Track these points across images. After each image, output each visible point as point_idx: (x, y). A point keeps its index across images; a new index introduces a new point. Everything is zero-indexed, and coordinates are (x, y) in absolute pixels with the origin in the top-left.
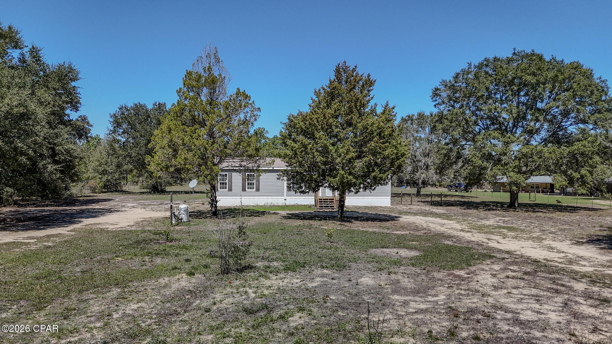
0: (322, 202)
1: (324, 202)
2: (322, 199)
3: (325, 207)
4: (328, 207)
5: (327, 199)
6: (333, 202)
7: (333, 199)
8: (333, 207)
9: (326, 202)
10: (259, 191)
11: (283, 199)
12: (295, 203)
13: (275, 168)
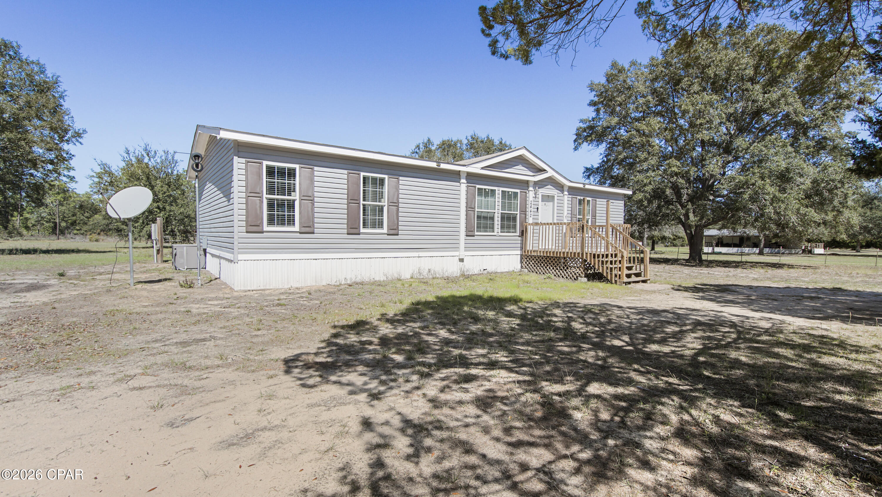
10: (398, 235)
11: (457, 258)
12: (482, 270)
13: (442, 166)
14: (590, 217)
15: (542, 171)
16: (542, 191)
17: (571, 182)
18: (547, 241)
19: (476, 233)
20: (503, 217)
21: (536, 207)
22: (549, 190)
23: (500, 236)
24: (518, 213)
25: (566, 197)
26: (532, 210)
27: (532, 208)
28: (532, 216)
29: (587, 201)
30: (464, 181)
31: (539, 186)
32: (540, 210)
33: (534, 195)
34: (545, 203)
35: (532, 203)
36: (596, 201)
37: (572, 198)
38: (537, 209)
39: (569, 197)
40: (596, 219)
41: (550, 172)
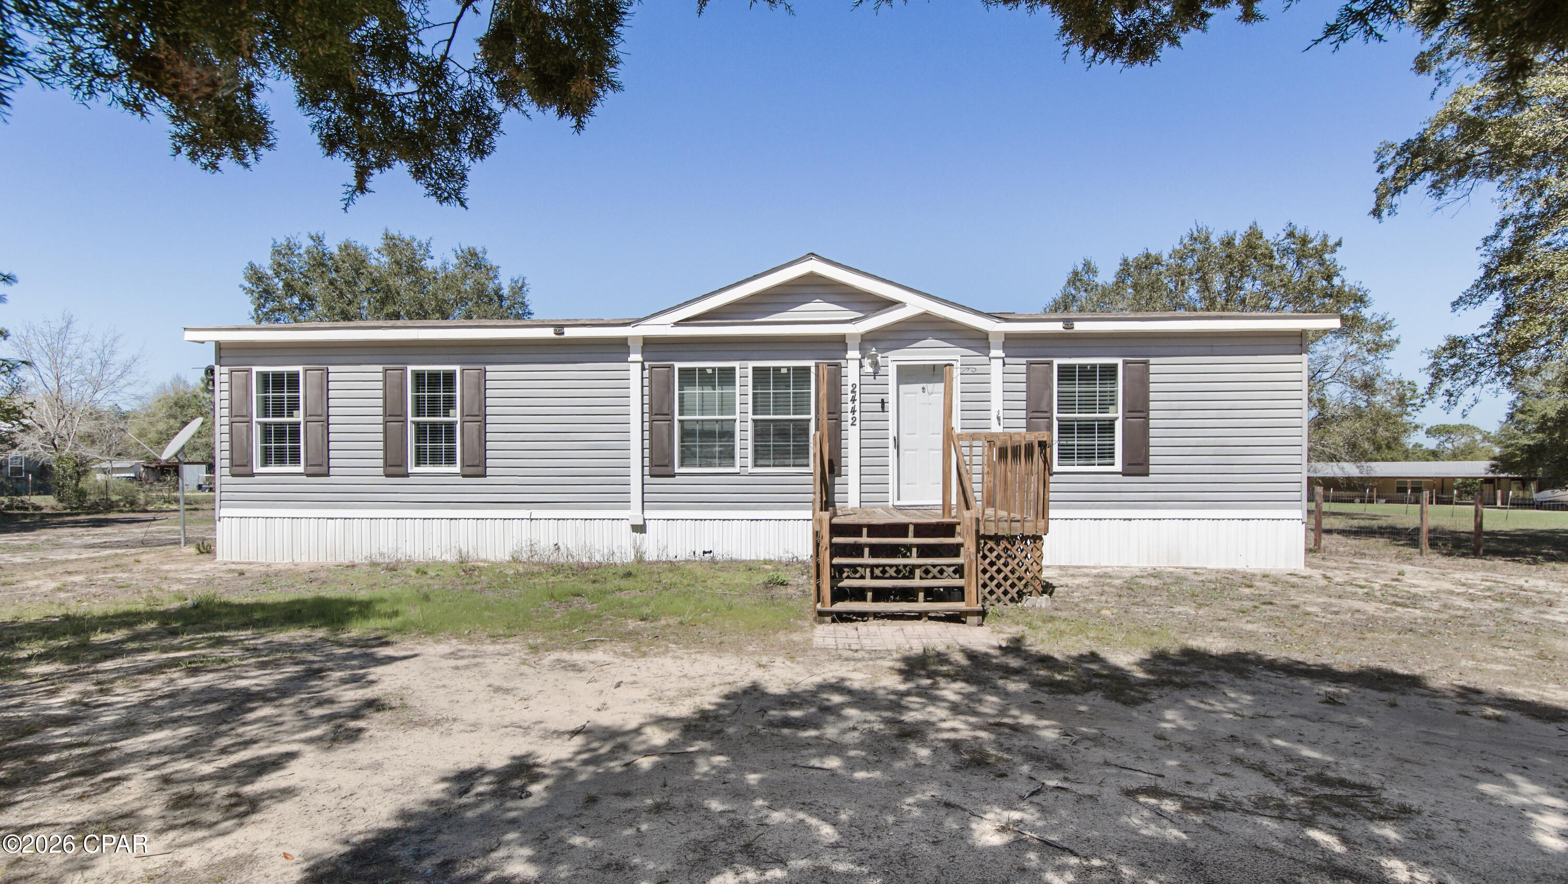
0: (857, 550)
1: (876, 551)
2: (855, 530)
3: (881, 595)
4: (908, 595)
5: (900, 529)
6: (955, 550)
7: (949, 529)
8: (957, 593)
9: (893, 551)
10: (485, 476)
11: (626, 526)
12: (699, 552)
13: (569, 333)
14: (1117, 413)
15: (889, 304)
16: (893, 360)
17: (1007, 320)
19: (677, 470)
20: (761, 431)
21: (878, 398)
22: (927, 353)
23: (751, 474)
24: (812, 417)
25: (997, 365)
26: (857, 408)
27: (857, 403)
28: (857, 422)
29: (1104, 368)
30: (636, 357)
31: (882, 345)
32: (891, 406)
33: (869, 369)
34: (921, 385)
35: (857, 390)
36: (1146, 363)
37: (1029, 364)
38: (883, 402)
39: (1019, 365)
40: (1147, 418)
41: (914, 305)
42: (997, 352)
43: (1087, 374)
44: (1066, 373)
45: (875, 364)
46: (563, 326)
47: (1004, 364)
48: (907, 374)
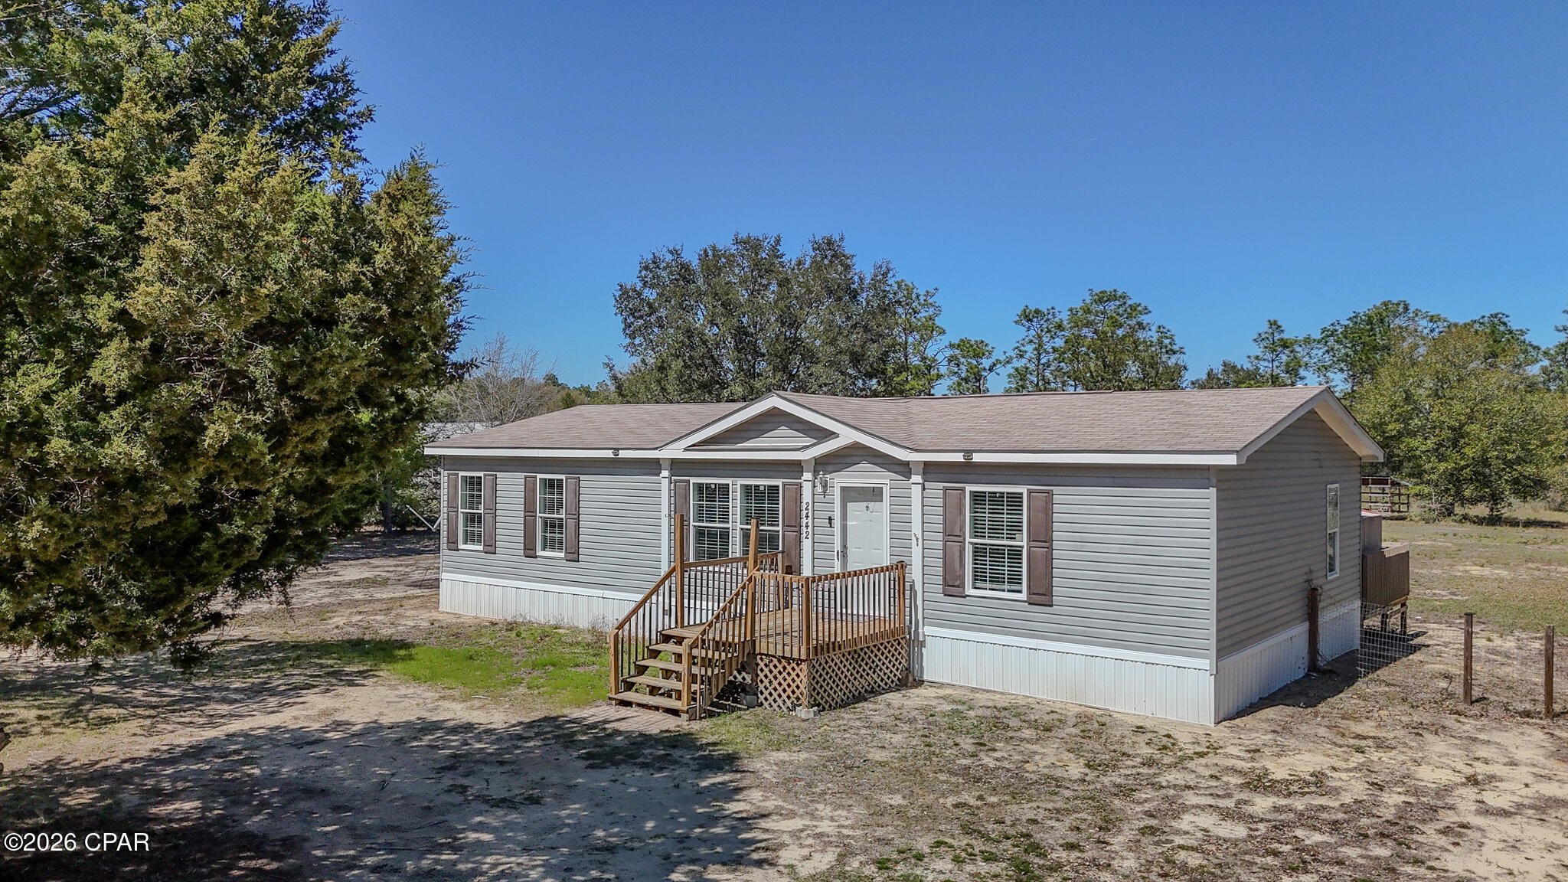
13: (623, 454)
14: (1022, 541)
15: (830, 435)
16: (840, 480)
17: (917, 451)
18: (861, 596)
20: (747, 538)
21: (828, 514)
22: (861, 476)
24: (780, 528)
25: (916, 491)
26: (810, 524)
27: (810, 519)
28: (810, 536)
29: (1011, 496)
30: (665, 473)
31: (830, 468)
32: (837, 522)
33: (819, 489)
34: (865, 504)
35: (810, 507)
36: (1050, 494)
37: (945, 490)
38: (830, 519)
39: (936, 488)
40: (1051, 548)
41: (847, 437)
42: (917, 478)
43: (996, 499)
44: (977, 497)
45: (825, 486)
46: (618, 449)
47: (924, 489)
48: (850, 494)
